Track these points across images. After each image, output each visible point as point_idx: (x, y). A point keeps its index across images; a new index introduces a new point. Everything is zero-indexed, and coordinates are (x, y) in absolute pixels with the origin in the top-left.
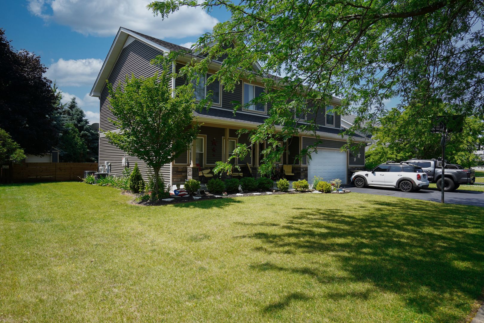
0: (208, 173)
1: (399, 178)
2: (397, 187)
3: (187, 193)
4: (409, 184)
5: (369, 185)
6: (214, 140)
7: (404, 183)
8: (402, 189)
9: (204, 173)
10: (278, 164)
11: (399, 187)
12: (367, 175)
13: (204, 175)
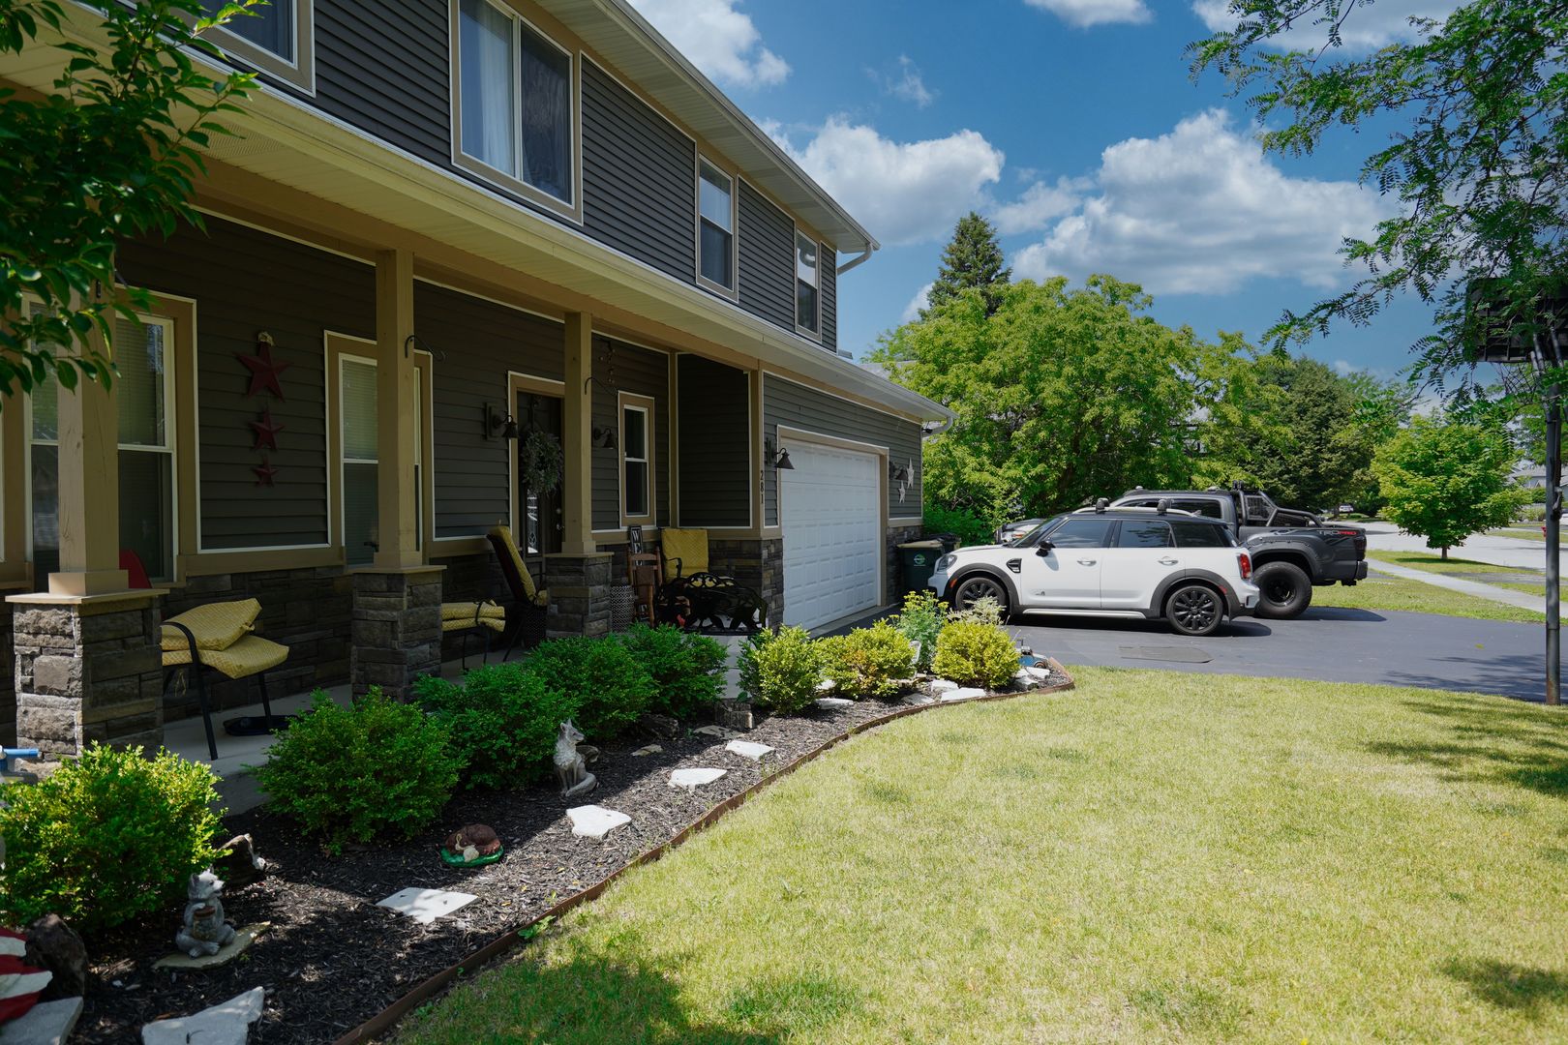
0: (243, 639)
1: (1167, 571)
2: (1157, 612)
3: (41, 980)
4: (1209, 598)
5: (1026, 611)
6: (261, 347)
7: (1189, 595)
8: (1179, 625)
9: (202, 636)
10: (638, 528)
11: (1163, 613)
12: (1015, 564)
13: (209, 658)
